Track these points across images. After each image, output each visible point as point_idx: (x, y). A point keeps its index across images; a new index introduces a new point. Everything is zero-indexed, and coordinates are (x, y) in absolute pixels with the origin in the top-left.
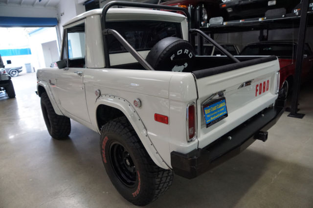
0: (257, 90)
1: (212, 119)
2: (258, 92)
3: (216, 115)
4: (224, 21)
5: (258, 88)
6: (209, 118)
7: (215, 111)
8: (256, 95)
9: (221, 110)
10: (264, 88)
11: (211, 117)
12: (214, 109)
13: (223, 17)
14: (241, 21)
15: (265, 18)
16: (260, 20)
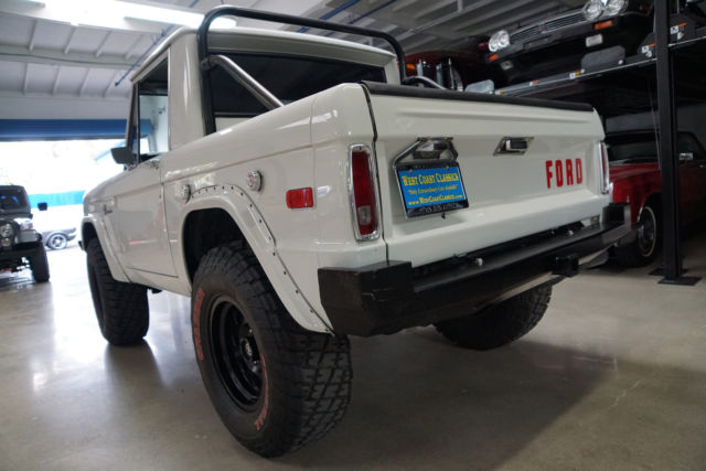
0: (549, 175)
1: (423, 201)
2: (554, 180)
3: (434, 195)
4: (497, 87)
5: (553, 169)
6: (416, 198)
7: (433, 186)
8: (549, 186)
9: (450, 188)
10: (569, 173)
11: (419, 196)
12: (429, 179)
13: (493, 80)
14: (531, 84)
15: (583, 71)
16: (573, 76)
